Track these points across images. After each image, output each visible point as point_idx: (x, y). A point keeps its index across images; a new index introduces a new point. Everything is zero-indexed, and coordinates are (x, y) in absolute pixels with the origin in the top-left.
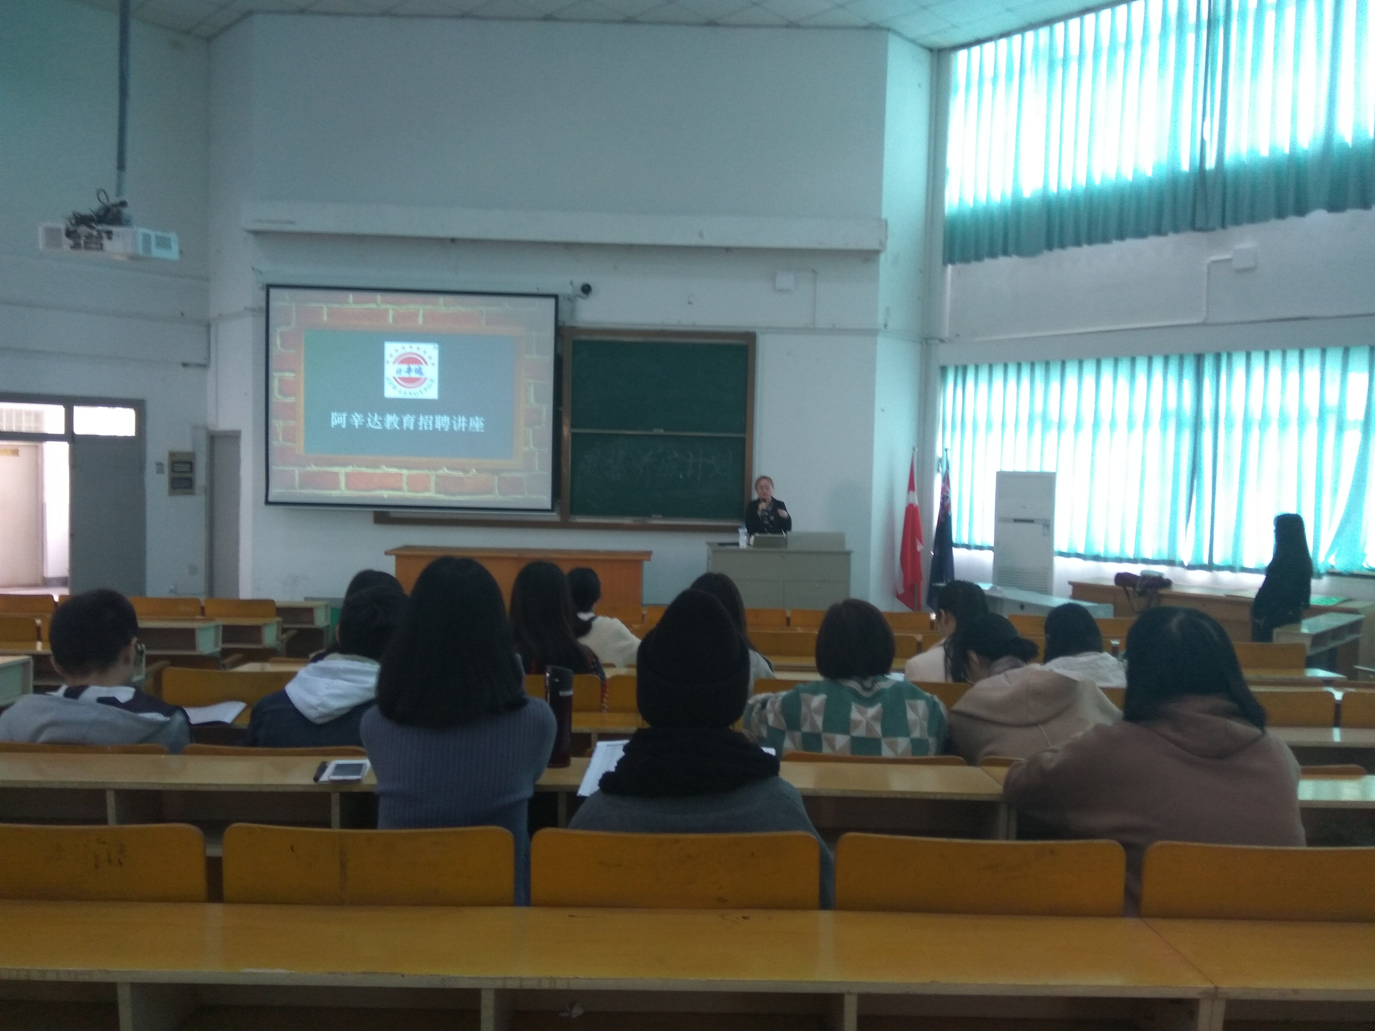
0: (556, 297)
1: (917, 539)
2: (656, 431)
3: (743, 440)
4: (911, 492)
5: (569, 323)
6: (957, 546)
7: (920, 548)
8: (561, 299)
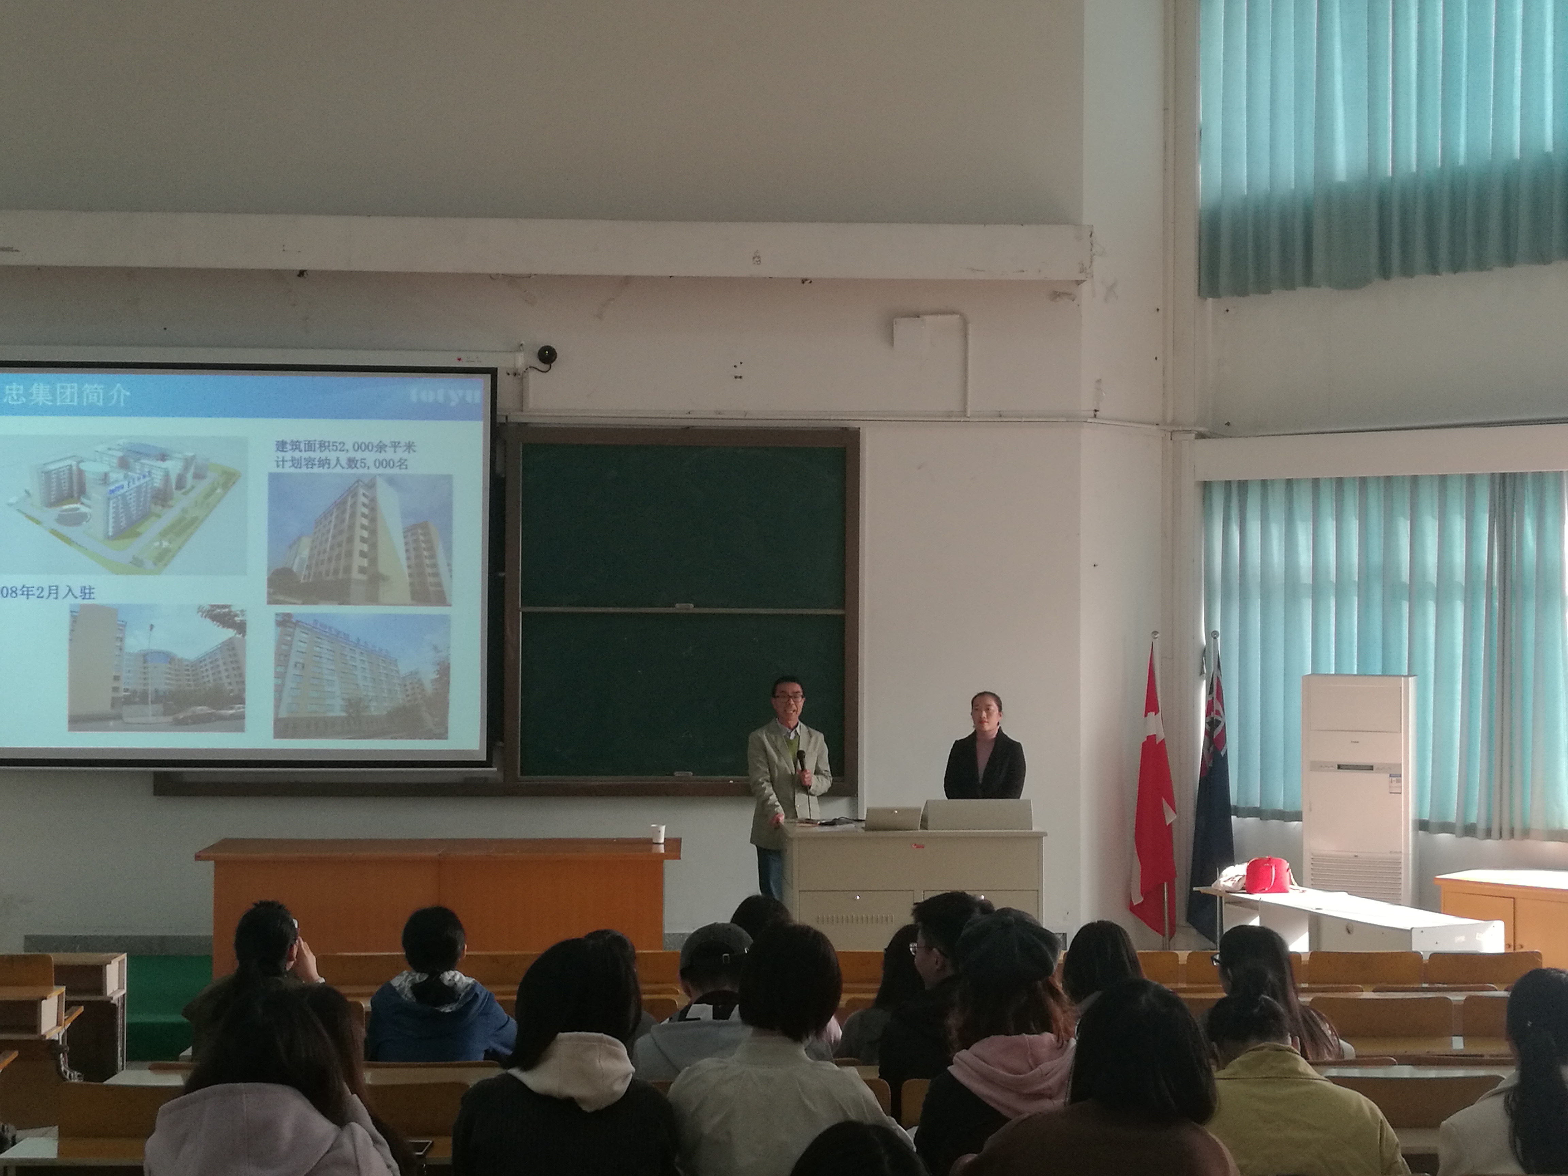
0: (493, 372)
1: (1164, 800)
2: (679, 607)
3: (841, 621)
4: (1151, 714)
5: (516, 417)
6: (1238, 812)
7: (1170, 818)
8: (500, 375)
